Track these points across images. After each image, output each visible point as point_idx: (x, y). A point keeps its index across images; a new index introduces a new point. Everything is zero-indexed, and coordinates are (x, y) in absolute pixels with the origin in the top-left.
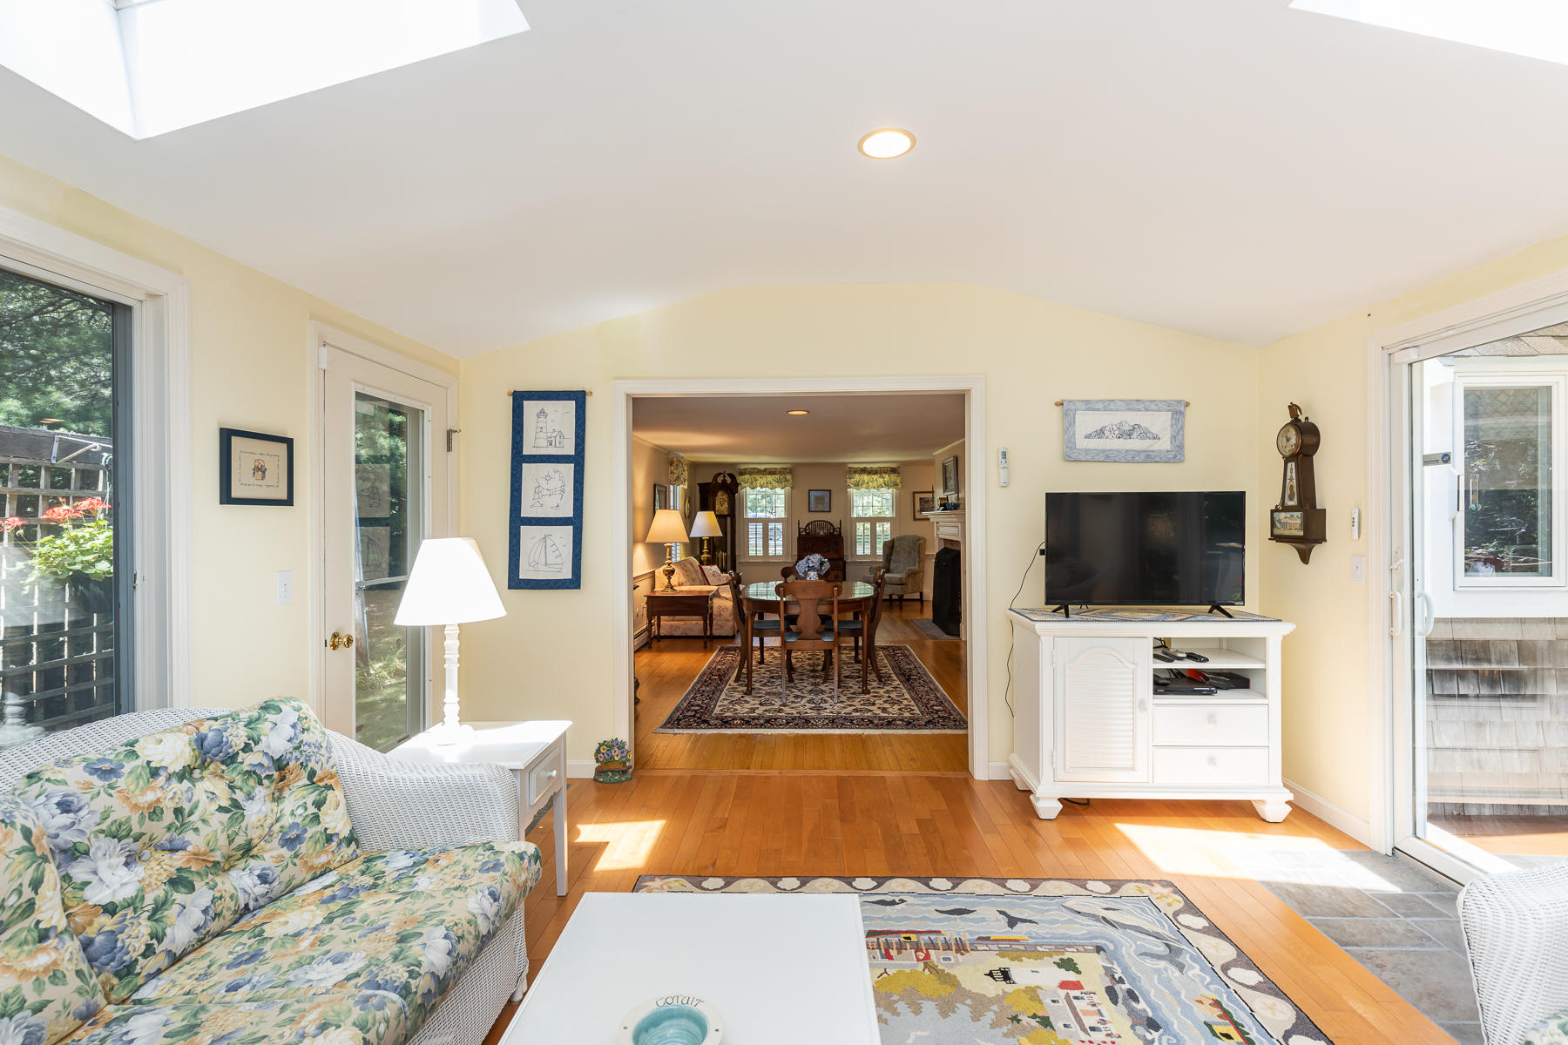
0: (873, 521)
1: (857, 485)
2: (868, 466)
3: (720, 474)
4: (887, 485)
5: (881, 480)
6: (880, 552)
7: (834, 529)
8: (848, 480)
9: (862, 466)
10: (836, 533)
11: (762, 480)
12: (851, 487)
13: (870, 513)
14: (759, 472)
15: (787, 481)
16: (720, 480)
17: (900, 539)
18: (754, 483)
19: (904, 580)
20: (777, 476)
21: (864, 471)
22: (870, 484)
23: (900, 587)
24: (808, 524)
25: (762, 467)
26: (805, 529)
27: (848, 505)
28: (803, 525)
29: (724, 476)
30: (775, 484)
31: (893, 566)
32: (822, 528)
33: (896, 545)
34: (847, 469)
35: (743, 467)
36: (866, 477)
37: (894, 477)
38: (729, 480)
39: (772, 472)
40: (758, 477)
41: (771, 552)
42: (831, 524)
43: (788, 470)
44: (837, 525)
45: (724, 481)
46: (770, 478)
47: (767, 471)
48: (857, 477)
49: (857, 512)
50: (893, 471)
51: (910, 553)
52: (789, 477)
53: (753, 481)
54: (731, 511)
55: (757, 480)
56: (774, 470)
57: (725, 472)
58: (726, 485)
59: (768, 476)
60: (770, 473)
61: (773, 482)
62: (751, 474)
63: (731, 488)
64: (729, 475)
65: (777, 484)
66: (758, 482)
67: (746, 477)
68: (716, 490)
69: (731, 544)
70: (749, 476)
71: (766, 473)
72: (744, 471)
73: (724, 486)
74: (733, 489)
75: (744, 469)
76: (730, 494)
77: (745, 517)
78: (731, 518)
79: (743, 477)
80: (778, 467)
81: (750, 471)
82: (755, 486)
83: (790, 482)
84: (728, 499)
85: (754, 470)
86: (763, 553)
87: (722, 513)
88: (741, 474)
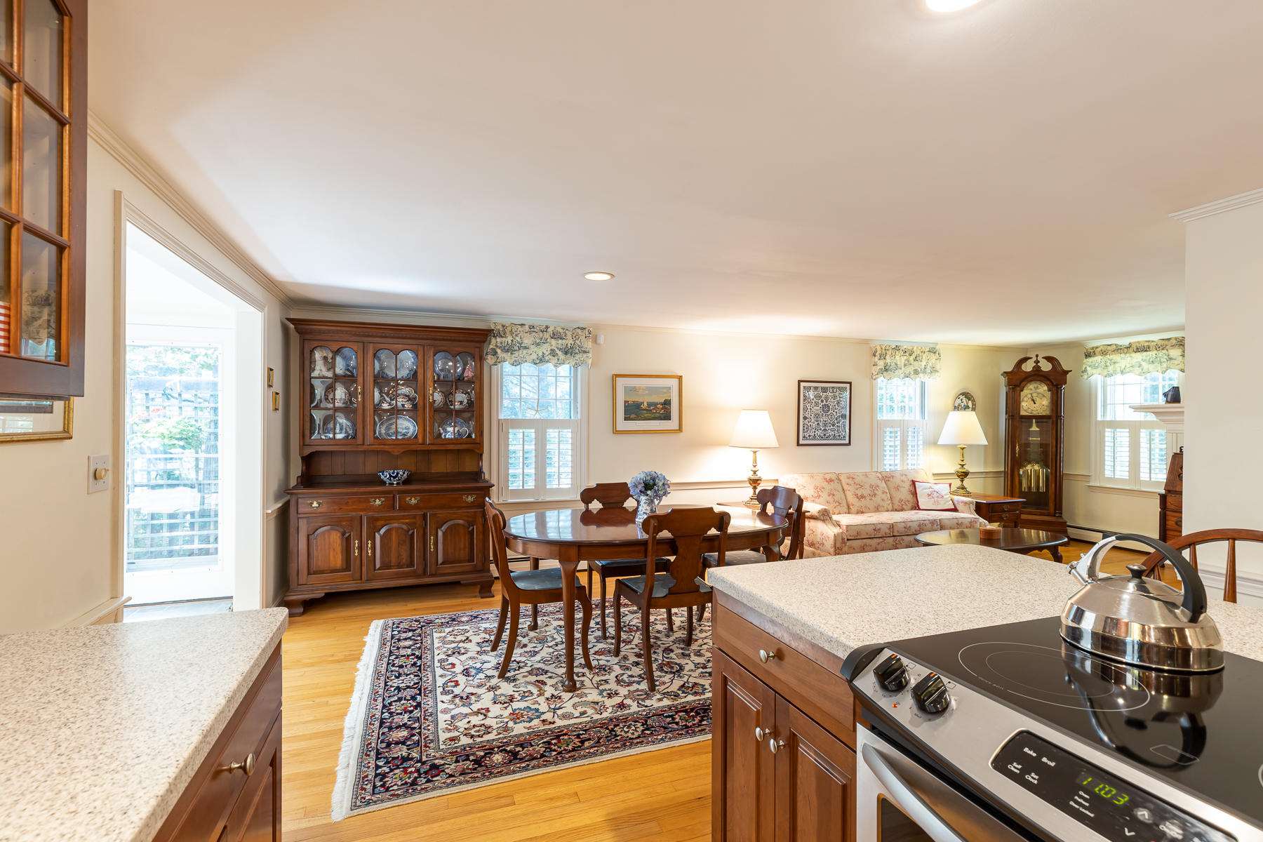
3: (1025, 360)
11: (1124, 360)
14: (1119, 349)
15: (1171, 359)
16: (1028, 367)
18: (1110, 368)
20: (1152, 354)
25: (1124, 342)
29: (1037, 362)
30: (1145, 365)
35: (1091, 344)
38: (1046, 367)
39: (1142, 349)
40: (1116, 357)
41: (1144, 476)
43: (1173, 342)
45: (1037, 369)
46: (1139, 357)
47: (1134, 346)
52: (1175, 353)
53: (1108, 364)
54: (1054, 409)
55: (1115, 363)
56: (1147, 344)
57: (1037, 356)
58: (1041, 373)
59: (1134, 355)
60: (1138, 349)
61: (1142, 363)
62: (1104, 353)
63: (1051, 378)
64: (1049, 359)
65: (1151, 367)
66: (1117, 365)
67: (1098, 358)
68: (1018, 382)
69: (1054, 457)
70: (1102, 357)
71: (1131, 350)
72: (1092, 351)
73: (1037, 375)
74: (1056, 378)
75: (1093, 348)
76: (1051, 387)
77: (1099, 418)
78: (1054, 420)
79: (1090, 360)
80: (1156, 338)
81: (1099, 349)
82: (1112, 371)
83: (1176, 362)
84: (1049, 394)
85: (1109, 348)
86: (1127, 474)
87: (1035, 413)
88: (1088, 355)
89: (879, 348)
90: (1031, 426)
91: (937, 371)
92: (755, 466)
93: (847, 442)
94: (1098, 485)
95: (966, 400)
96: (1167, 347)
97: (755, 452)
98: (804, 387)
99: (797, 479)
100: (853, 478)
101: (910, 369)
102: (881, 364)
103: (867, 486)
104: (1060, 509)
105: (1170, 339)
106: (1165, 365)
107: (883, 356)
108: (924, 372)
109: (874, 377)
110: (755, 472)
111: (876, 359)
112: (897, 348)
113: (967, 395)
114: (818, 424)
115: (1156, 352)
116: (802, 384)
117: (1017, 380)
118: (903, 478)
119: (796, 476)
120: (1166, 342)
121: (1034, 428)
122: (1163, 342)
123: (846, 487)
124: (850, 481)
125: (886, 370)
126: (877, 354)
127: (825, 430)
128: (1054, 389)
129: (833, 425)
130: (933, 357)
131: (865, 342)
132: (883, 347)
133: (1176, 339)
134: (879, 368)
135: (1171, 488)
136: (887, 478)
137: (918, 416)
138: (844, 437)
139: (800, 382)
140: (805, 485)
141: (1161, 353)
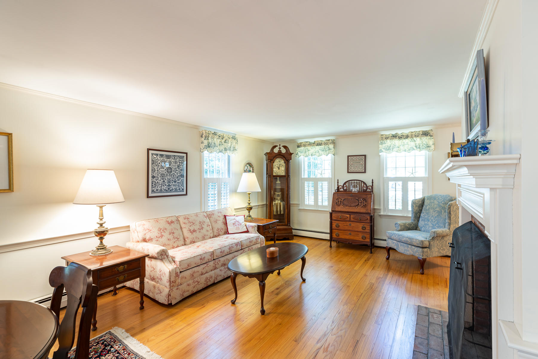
0: (405, 181)
1: (388, 149)
2: (399, 132)
3: (275, 147)
4: (418, 147)
5: (412, 144)
6: (410, 208)
7: (367, 187)
8: (380, 146)
9: (394, 132)
10: (368, 190)
11: (312, 149)
12: (382, 151)
13: (401, 174)
14: (310, 144)
15: (330, 149)
16: (276, 150)
17: (430, 198)
18: (307, 153)
19: (427, 244)
20: (323, 147)
21: (394, 136)
22: (401, 147)
23: (421, 249)
24: (345, 183)
25: (312, 141)
26: (343, 187)
27: (380, 167)
28: (341, 184)
29: (280, 148)
31: (421, 223)
32: (355, 187)
33: (425, 203)
34: (380, 136)
35: (300, 141)
36: (396, 142)
37: (426, 140)
38: (283, 151)
39: (319, 144)
40: (309, 148)
41: (320, 204)
42: (364, 183)
43: (331, 141)
44: (369, 184)
45: (280, 152)
46: (318, 148)
47: (316, 143)
48: (389, 142)
49: (390, 173)
50: (426, 134)
51: (440, 213)
52: (331, 146)
53: (306, 151)
54: (287, 173)
55: (309, 150)
56: (321, 142)
57: (280, 145)
58: (282, 154)
59: (316, 147)
60: (317, 144)
61: (320, 151)
62: (305, 146)
63: (286, 156)
64: (285, 147)
65: (322, 152)
66: (309, 151)
67: (302, 148)
68: (273, 158)
69: (287, 196)
70: (304, 148)
71: (315, 145)
72: (300, 144)
73: (280, 155)
74: (287, 157)
75: (300, 143)
76: (285, 161)
77: (303, 177)
78: (286, 178)
79: (299, 149)
80: (324, 139)
81: (303, 144)
82: (307, 155)
83: (332, 151)
84: (284, 164)
85: (307, 143)
86: (313, 203)
87: (279, 174)
88: (298, 147)
89: (204, 132)
90: (277, 181)
91: (236, 150)
92: (101, 220)
93: (185, 193)
94: (302, 208)
95: (249, 167)
96: (328, 144)
97: (101, 207)
98: (152, 154)
99: (144, 225)
100: (188, 218)
101: (222, 148)
102: (206, 142)
103: (197, 223)
104: (290, 222)
105: (329, 140)
106: (327, 152)
107: (207, 138)
108: (230, 150)
109: (202, 151)
110: (101, 225)
111: (203, 139)
112: (215, 134)
113: (250, 164)
114: (164, 181)
115: (324, 146)
116: (151, 152)
117: (271, 157)
118: (220, 214)
119: (144, 222)
120: (328, 141)
121: (278, 182)
122: (327, 141)
123: (183, 226)
124: (186, 221)
125: (209, 147)
126: (203, 136)
127: (169, 185)
128: (287, 162)
129: (175, 182)
130: (234, 141)
131: (196, 127)
132: (207, 132)
133: (331, 140)
134: (204, 144)
135: (333, 210)
136: (209, 216)
137: (227, 176)
138: (183, 190)
139: (148, 150)
140: (151, 228)
141: (326, 146)
